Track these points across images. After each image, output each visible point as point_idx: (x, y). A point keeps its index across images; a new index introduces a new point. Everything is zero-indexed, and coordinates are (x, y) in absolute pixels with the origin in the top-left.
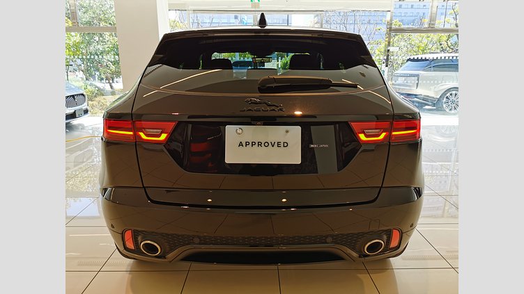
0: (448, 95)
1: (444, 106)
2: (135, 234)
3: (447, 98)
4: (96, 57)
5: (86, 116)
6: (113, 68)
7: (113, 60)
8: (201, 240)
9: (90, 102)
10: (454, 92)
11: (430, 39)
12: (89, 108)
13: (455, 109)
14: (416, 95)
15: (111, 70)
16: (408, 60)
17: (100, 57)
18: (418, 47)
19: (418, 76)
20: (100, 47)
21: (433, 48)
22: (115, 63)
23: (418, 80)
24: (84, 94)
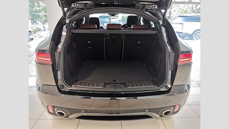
0: (196, 33)
1: (194, 37)
2: (54, 107)
3: (195, 34)
4: (36, 13)
5: (32, 41)
6: (44, 18)
7: (44, 15)
8: (85, 111)
9: (34, 35)
10: (198, 32)
11: (188, 6)
12: (33, 37)
13: (199, 39)
14: (182, 33)
15: (43, 19)
16: (178, 16)
17: (38, 13)
18: (183, 10)
19: (183, 24)
20: (38, 9)
21: (190, 11)
22: (45, 16)
23: (183, 26)
24: (31, 31)
